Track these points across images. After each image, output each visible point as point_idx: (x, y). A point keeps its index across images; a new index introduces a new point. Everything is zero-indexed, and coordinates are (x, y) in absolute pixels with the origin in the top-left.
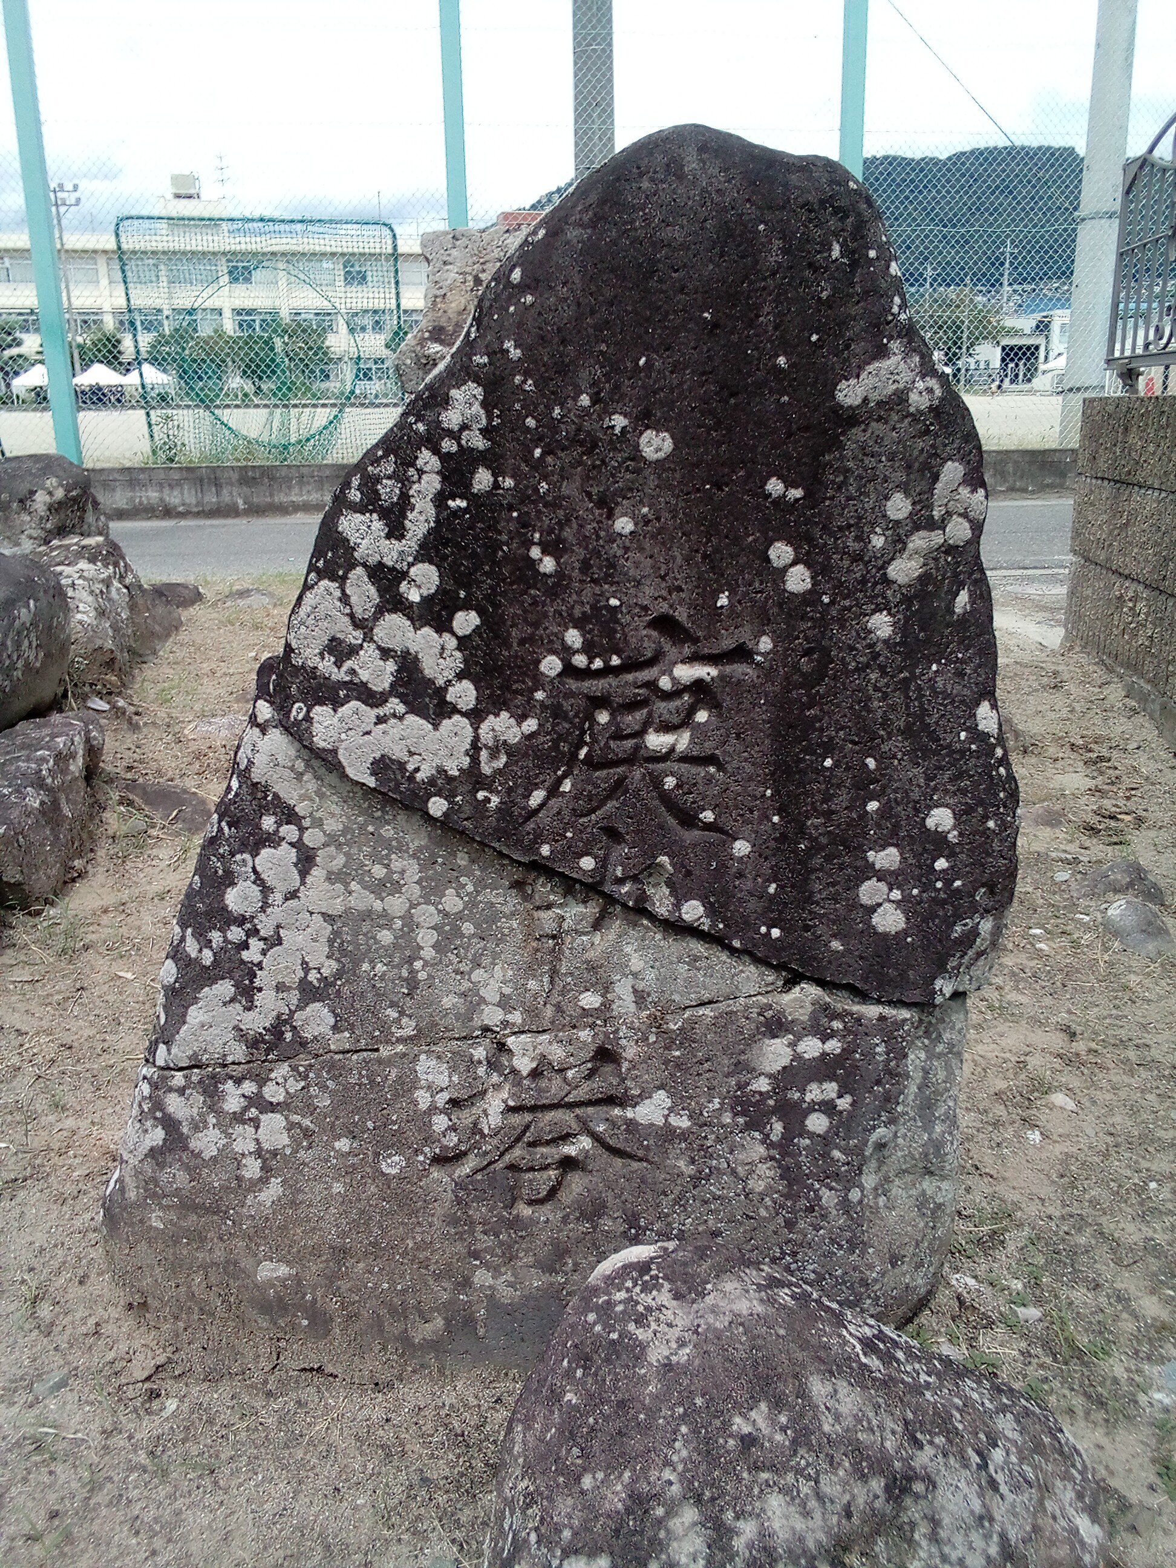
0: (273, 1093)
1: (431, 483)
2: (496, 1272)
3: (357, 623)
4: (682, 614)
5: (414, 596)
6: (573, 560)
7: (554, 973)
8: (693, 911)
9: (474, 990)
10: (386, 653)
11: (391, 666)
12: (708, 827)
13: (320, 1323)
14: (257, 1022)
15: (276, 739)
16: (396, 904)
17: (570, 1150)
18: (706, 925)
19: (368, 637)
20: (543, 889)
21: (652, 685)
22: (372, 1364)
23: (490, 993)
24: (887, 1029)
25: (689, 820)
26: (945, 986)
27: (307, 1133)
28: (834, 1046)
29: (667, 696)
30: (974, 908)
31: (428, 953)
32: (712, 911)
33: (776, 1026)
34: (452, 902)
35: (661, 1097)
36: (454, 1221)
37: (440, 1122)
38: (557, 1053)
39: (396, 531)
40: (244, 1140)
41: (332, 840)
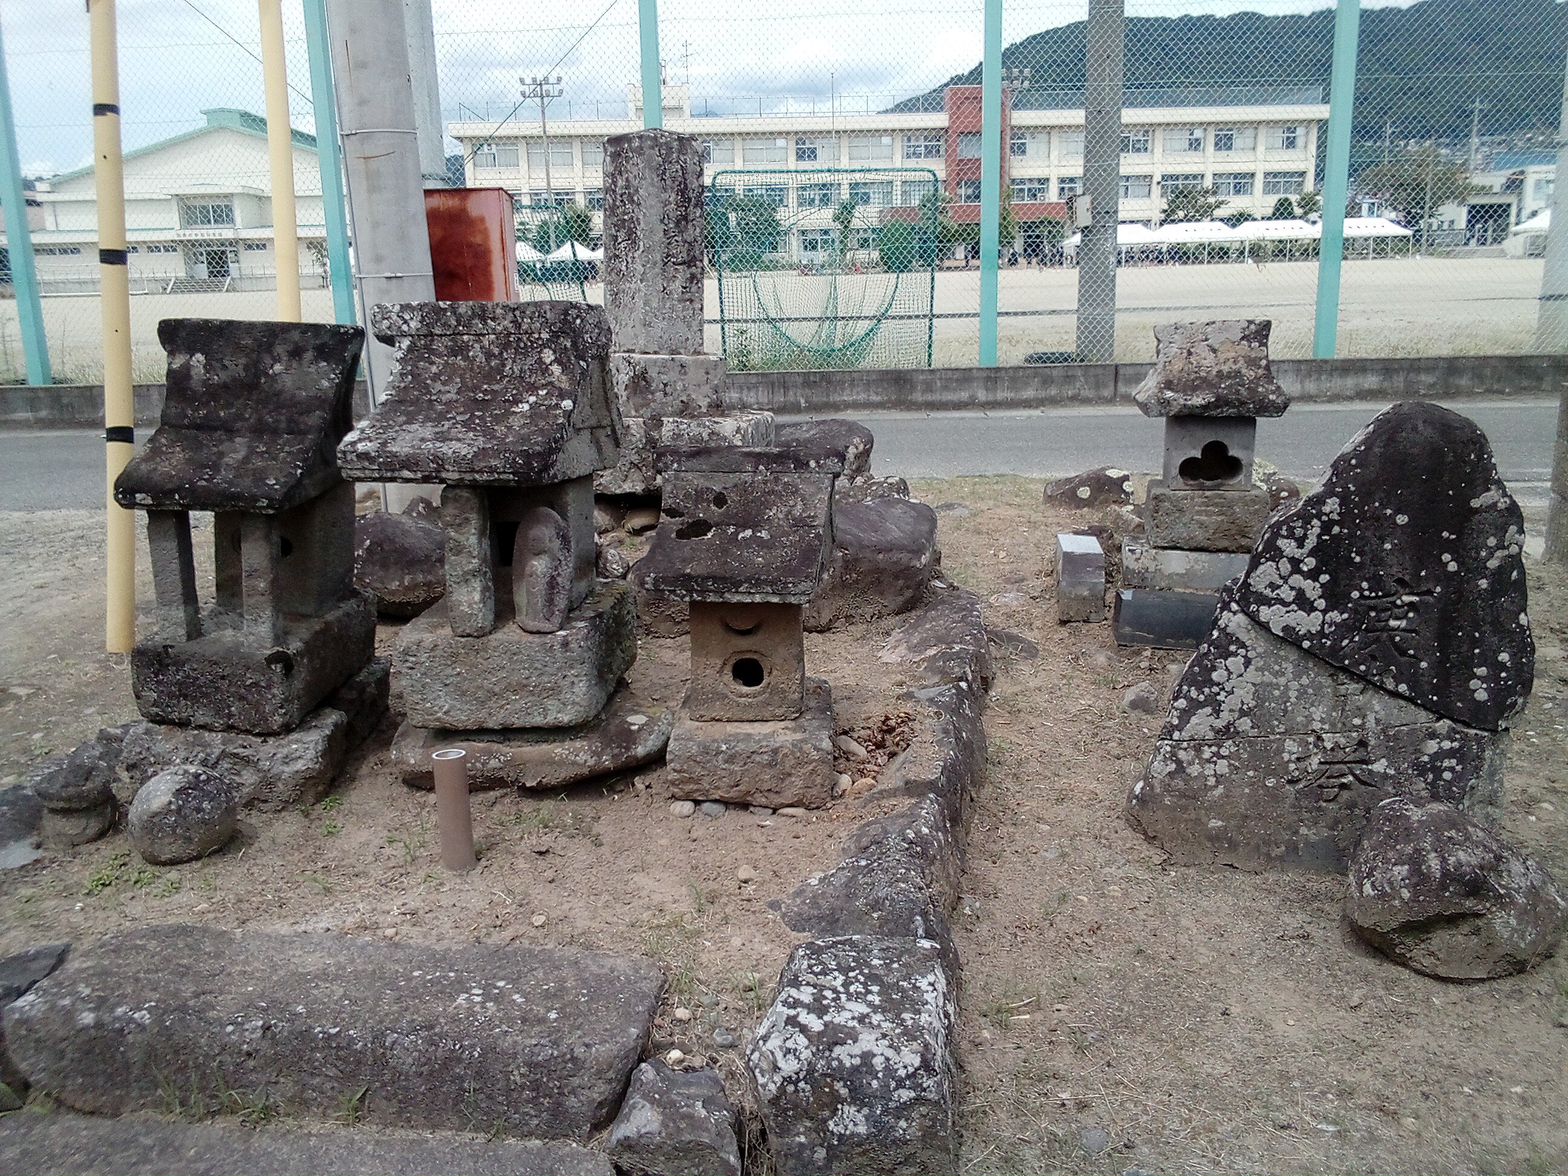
0: (1224, 752)
1: (1317, 530)
2: (1309, 829)
3: (1281, 577)
4: (1407, 578)
5: (1305, 569)
6: (1368, 558)
7: (1343, 710)
8: (1403, 688)
9: (1310, 715)
10: (1292, 588)
11: (1294, 593)
12: (1411, 656)
13: (1233, 846)
14: (1219, 724)
15: (1240, 617)
16: (1282, 680)
17: (1344, 780)
18: (1407, 693)
19: (1286, 582)
20: (1342, 677)
21: (1394, 603)
22: (1253, 865)
23: (1317, 717)
24: (1478, 739)
25: (1404, 653)
26: (1502, 724)
27: (1237, 768)
28: (1456, 744)
29: (1399, 607)
30: (1515, 693)
31: (1293, 700)
32: (1410, 688)
33: (1433, 735)
34: (1305, 680)
35: (1384, 761)
36: (1294, 806)
37: (1292, 766)
38: (1343, 741)
39: (1301, 546)
40: (1209, 770)
41: (1259, 655)
